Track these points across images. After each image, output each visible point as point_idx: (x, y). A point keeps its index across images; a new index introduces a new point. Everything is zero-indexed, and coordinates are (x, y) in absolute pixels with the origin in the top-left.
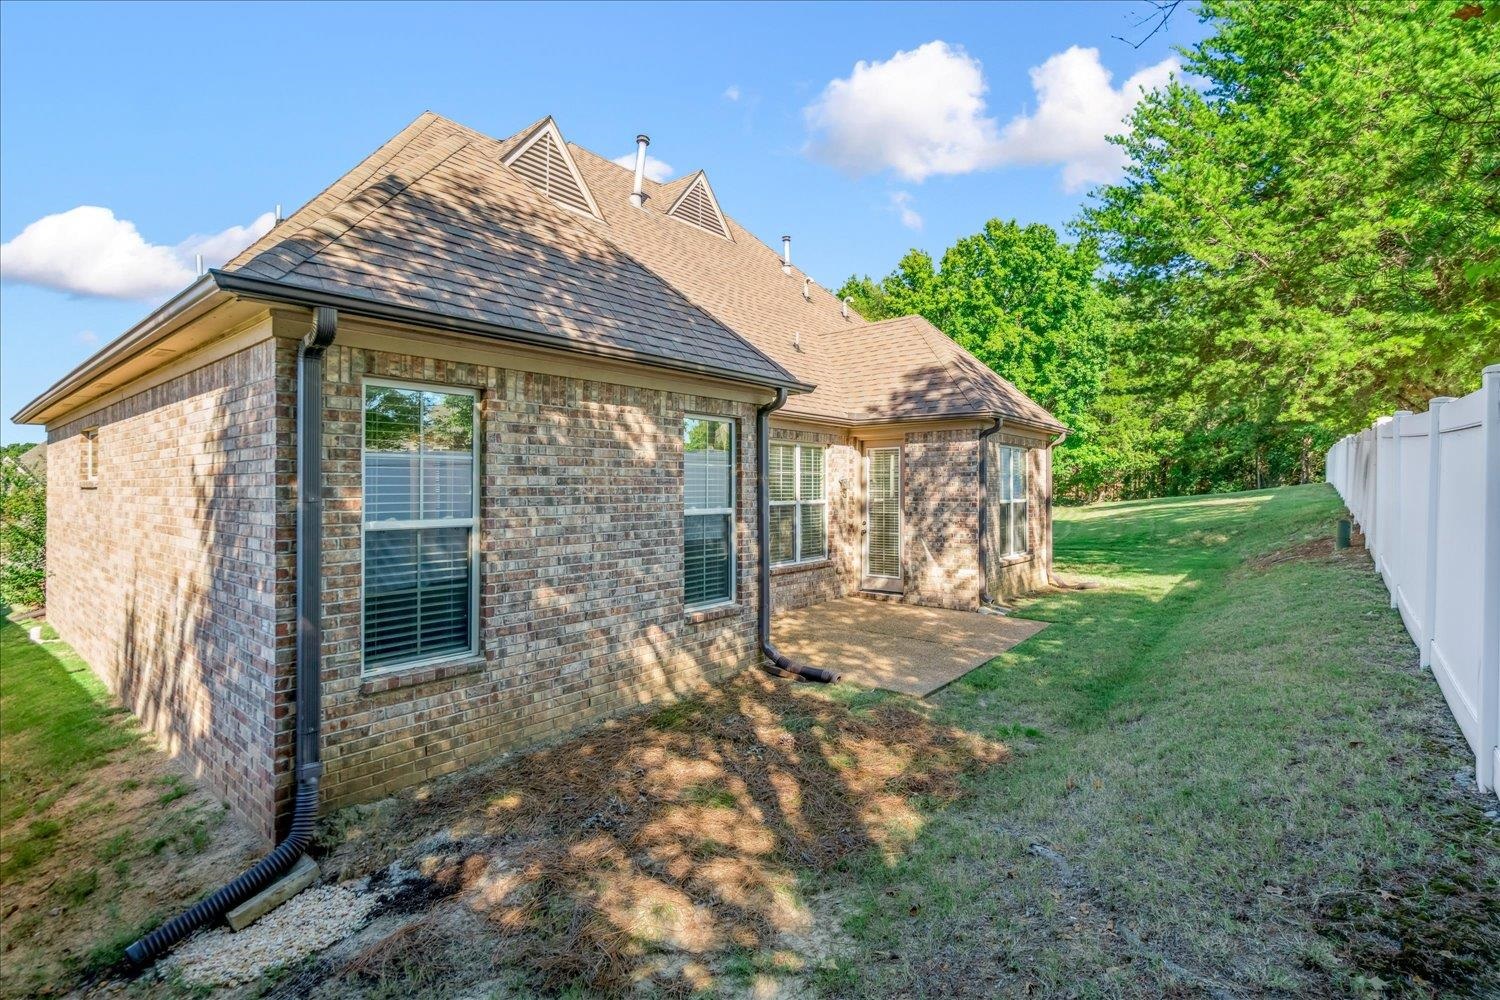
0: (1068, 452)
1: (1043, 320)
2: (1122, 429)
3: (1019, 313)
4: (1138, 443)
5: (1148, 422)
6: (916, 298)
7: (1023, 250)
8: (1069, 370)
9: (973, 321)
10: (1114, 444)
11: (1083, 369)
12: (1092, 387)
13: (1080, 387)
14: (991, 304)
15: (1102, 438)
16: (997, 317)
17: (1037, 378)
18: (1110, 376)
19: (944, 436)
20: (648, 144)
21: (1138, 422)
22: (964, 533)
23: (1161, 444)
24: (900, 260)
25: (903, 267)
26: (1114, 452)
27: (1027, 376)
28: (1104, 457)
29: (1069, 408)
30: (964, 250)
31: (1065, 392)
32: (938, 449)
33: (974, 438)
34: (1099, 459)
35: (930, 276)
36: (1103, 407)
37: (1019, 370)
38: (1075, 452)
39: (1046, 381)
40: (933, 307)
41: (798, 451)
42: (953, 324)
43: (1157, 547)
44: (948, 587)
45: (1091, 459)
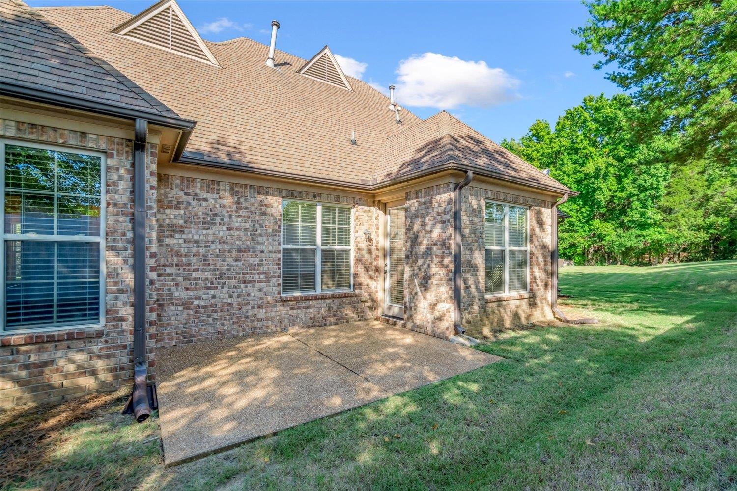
0: (639, 232)
1: (622, 152)
2: (680, 217)
3: (607, 150)
4: (692, 226)
5: (701, 212)
6: (539, 146)
7: (608, 112)
8: (640, 181)
9: (574, 157)
10: (675, 227)
11: (651, 181)
12: (658, 192)
13: (649, 192)
14: (587, 146)
15: (665, 224)
16: (591, 153)
17: (618, 188)
18: (671, 184)
19: (429, 191)
20: (279, 28)
21: (693, 212)
22: (442, 272)
23: (711, 226)
24: (530, 126)
25: (531, 130)
26: (674, 232)
27: (611, 187)
28: (667, 235)
29: (641, 205)
30: (570, 116)
31: (638, 195)
32: (425, 203)
33: (448, 191)
34: (663, 237)
35: (548, 134)
36: (666, 204)
37: (605, 184)
38: (644, 233)
39: (623, 189)
40: (550, 151)
41: (319, 209)
42: (562, 160)
43: (686, 292)
44: (430, 317)
45: (656, 237)
